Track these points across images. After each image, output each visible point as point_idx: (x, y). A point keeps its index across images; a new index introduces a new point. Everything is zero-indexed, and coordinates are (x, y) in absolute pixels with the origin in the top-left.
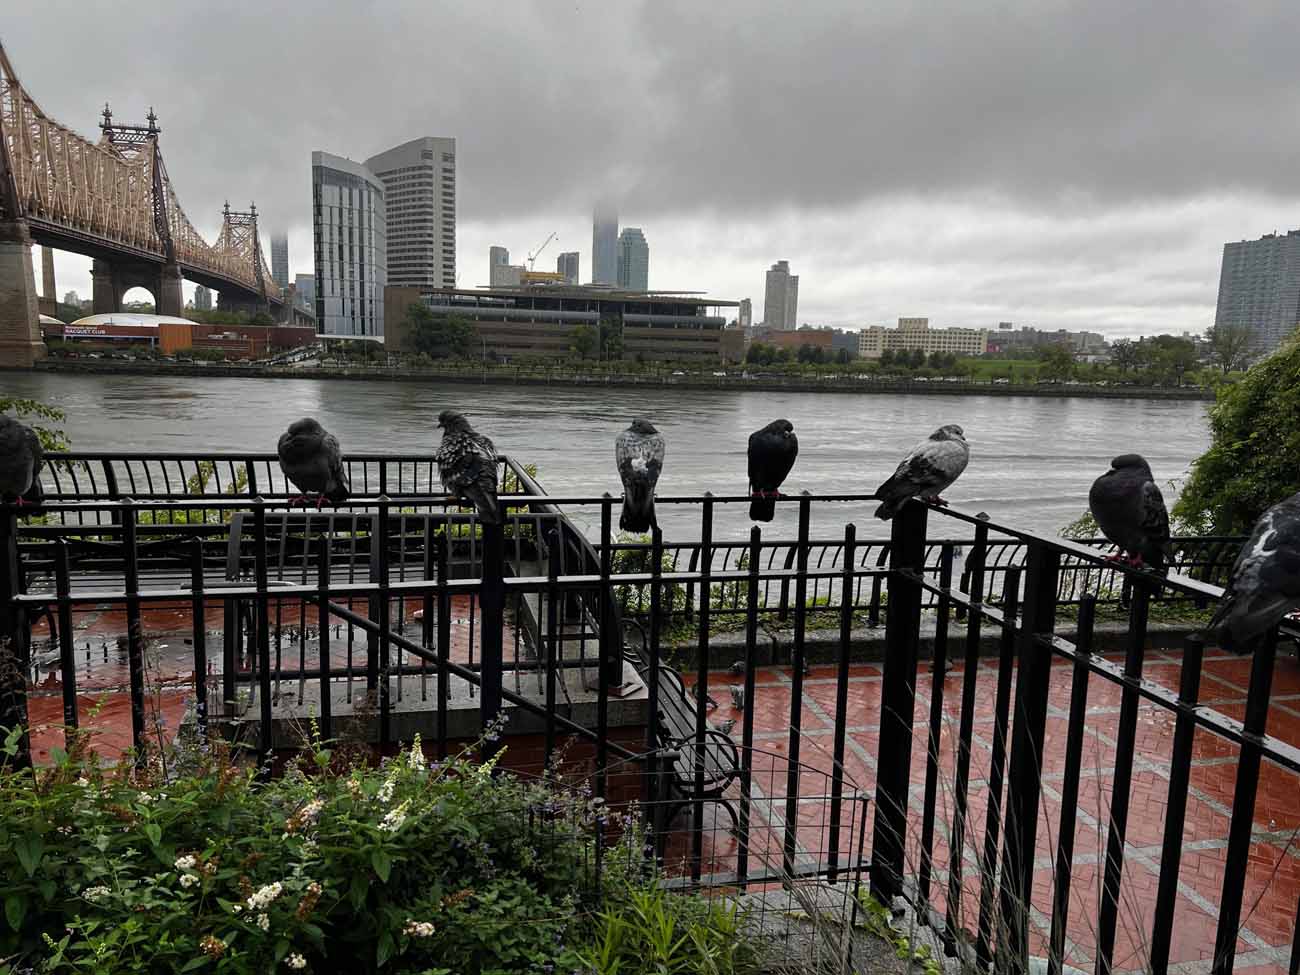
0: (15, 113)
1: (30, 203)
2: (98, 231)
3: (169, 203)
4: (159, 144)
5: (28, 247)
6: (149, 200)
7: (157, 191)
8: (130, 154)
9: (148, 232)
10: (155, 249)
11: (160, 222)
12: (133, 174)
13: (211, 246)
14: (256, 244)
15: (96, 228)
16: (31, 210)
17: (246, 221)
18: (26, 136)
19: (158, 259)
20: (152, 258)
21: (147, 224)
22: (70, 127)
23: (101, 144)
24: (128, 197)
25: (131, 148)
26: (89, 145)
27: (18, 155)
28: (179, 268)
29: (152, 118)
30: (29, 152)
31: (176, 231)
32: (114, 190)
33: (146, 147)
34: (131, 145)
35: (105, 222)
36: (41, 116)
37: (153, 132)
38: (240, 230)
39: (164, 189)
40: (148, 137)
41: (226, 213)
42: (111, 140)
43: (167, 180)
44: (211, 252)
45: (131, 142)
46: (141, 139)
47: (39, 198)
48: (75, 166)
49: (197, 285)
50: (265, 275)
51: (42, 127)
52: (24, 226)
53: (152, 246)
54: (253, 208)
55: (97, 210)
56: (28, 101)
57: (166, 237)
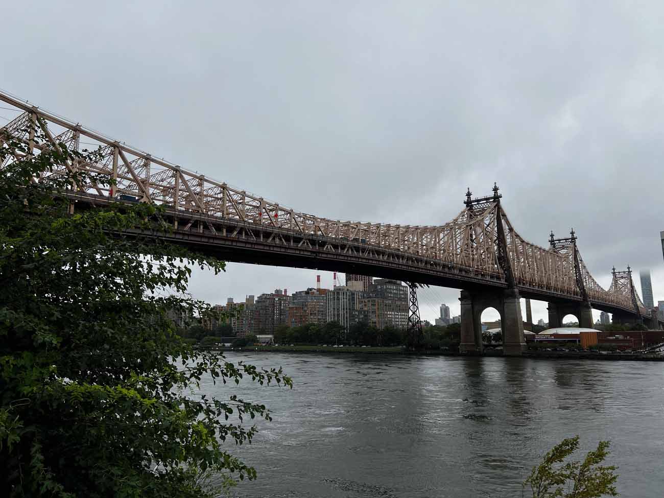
0: (513, 242)
1: (519, 280)
3: (583, 271)
4: (576, 244)
5: (519, 299)
6: (573, 271)
7: (577, 267)
8: (563, 252)
9: (573, 287)
10: (577, 295)
11: (579, 282)
12: (565, 260)
13: (607, 290)
14: (632, 287)
15: (548, 288)
16: (519, 283)
17: (625, 275)
18: (516, 251)
19: (579, 300)
20: (576, 299)
21: (572, 283)
22: (535, 244)
23: (550, 249)
24: (563, 271)
25: (564, 249)
26: (544, 250)
27: (514, 260)
28: (590, 303)
29: (572, 233)
30: (518, 258)
31: (587, 284)
32: (556, 269)
33: (570, 247)
34: (563, 247)
35: (552, 285)
36: (523, 241)
37: (573, 239)
38: (622, 281)
39: (580, 265)
40: (571, 242)
41: (614, 273)
42: (554, 247)
43: (581, 260)
44: (607, 293)
45: (563, 246)
46: (568, 243)
47: (523, 277)
48: (538, 261)
49: (601, 311)
50: (639, 303)
51: (523, 246)
52: (516, 290)
53: (576, 293)
54: (629, 268)
55: (549, 279)
56: (517, 236)
57: (583, 289)
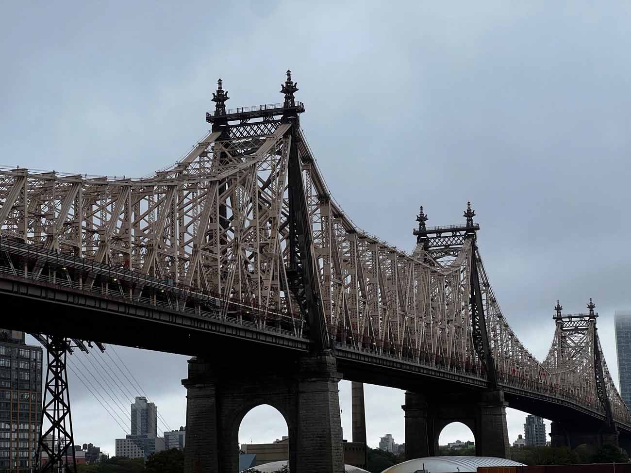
0: (327, 232)
1: (339, 332)
2: (411, 357)
3: (489, 313)
4: (478, 243)
5: (335, 383)
6: (466, 313)
7: (475, 300)
8: (446, 261)
9: (465, 351)
10: (474, 372)
11: (480, 338)
12: (449, 284)
13: (541, 361)
14: (598, 353)
15: (408, 353)
16: (339, 339)
17: (583, 325)
18: (335, 255)
19: (477, 384)
20: (469, 383)
21: (464, 341)
22: (381, 240)
23: (415, 254)
24: (443, 311)
25: (447, 254)
26: (402, 256)
27: (327, 278)
28: (502, 393)
29: (469, 215)
30: (338, 274)
31: (498, 345)
32: (427, 306)
33: (462, 250)
34: (447, 250)
35: (418, 345)
36: (351, 231)
37: (471, 230)
38: (576, 338)
39: (484, 296)
40: (466, 237)
41: (558, 318)
42: (426, 248)
43: (487, 285)
44: (542, 369)
45: (447, 246)
46: (458, 241)
47: (348, 324)
48: (386, 283)
49: (526, 415)
50: (610, 394)
51: (352, 243)
52: (331, 359)
53: (470, 368)
54: (591, 307)
55: (410, 331)
56: (339, 216)
57: (487, 356)
